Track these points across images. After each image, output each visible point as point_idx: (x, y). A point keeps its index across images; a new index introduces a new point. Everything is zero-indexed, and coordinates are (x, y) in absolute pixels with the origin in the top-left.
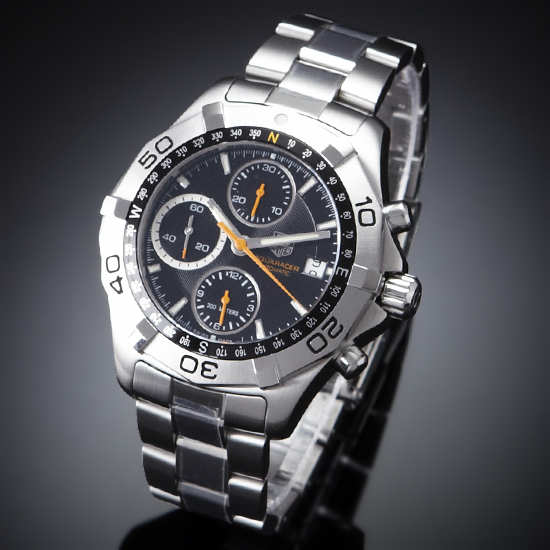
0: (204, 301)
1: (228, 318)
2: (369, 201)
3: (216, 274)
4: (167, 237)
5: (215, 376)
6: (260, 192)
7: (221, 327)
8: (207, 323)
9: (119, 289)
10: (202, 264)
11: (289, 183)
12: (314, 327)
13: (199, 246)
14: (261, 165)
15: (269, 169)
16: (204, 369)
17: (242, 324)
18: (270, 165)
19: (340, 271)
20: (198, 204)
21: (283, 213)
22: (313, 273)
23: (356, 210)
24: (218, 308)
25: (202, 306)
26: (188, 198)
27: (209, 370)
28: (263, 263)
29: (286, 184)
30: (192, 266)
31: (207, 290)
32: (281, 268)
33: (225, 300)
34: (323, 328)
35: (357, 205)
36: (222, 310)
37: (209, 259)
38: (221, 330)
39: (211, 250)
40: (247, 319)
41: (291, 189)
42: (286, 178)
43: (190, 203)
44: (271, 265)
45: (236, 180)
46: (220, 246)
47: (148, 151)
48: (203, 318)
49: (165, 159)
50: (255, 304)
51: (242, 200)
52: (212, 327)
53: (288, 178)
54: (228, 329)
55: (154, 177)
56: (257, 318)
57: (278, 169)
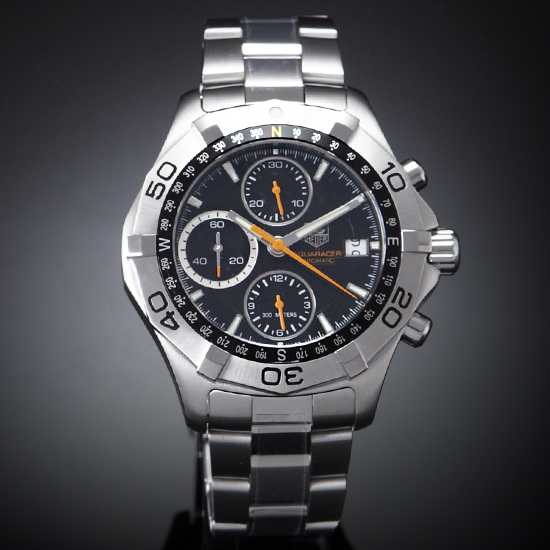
0: (258, 312)
1: (288, 321)
2: (392, 166)
3: (260, 282)
4: (197, 261)
5: (302, 380)
6: (276, 189)
7: (285, 332)
8: (269, 333)
9: (173, 325)
10: (241, 277)
11: (301, 173)
12: (385, 302)
13: (233, 261)
14: (266, 163)
15: (275, 165)
16: (288, 376)
17: (304, 323)
18: (275, 161)
19: (391, 241)
20: (217, 220)
21: (305, 204)
22: (356, 254)
23: (384, 178)
24: (274, 315)
25: (258, 318)
26: (204, 217)
27: (294, 376)
28: (303, 258)
29: (298, 175)
30: (233, 282)
31: (257, 300)
32: (324, 257)
33: (279, 304)
34: (393, 301)
35: (383, 172)
36: (280, 315)
37: (248, 270)
38: (285, 335)
39: (246, 261)
40: (308, 317)
41: (304, 178)
42: (296, 169)
43: (208, 222)
44: (312, 257)
45: (246, 186)
46: (254, 254)
47: (152, 182)
48: (262, 329)
49: (174, 184)
50: (310, 300)
51: (260, 203)
52: (275, 335)
53: (298, 169)
54: (292, 332)
55: (170, 204)
56: (318, 312)
57: (285, 163)
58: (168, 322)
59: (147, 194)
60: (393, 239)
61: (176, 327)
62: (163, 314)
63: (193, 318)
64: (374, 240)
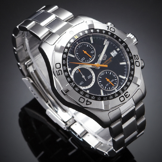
0: (104, 86)
1: (113, 83)
3: (99, 78)
4: (81, 84)
5: (129, 95)
6: (85, 52)
7: (114, 86)
8: (111, 89)
10: (94, 80)
11: (87, 44)
13: (89, 77)
14: (77, 47)
15: (80, 46)
16: (126, 96)
17: (117, 81)
18: (79, 45)
20: (77, 70)
21: (94, 51)
22: (115, 55)
23: (109, 30)
24: (109, 84)
25: (106, 87)
27: (127, 95)
28: (104, 65)
29: (87, 45)
31: (102, 83)
32: (109, 61)
33: (108, 80)
34: (135, 60)
36: (110, 82)
37: (94, 77)
39: (92, 75)
41: (89, 45)
42: (85, 44)
43: (75, 72)
44: (106, 63)
45: (77, 56)
46: (92, 72)
47: (57, 71)
48: (109, 89)
49: (63, 68)
50: (114, 74)
51: (84, 59)
52: (113, 89)
53: (86, 44)
54: (116, 85)
55: (66, 74)
56: (118, 76)
57: (81, 44)
58: (88, 103)
59: (58, 75)
60: (123, 44)
61: (91, 103)
62: (85, 102)
63: (94, 98)
64: (117, 48)
